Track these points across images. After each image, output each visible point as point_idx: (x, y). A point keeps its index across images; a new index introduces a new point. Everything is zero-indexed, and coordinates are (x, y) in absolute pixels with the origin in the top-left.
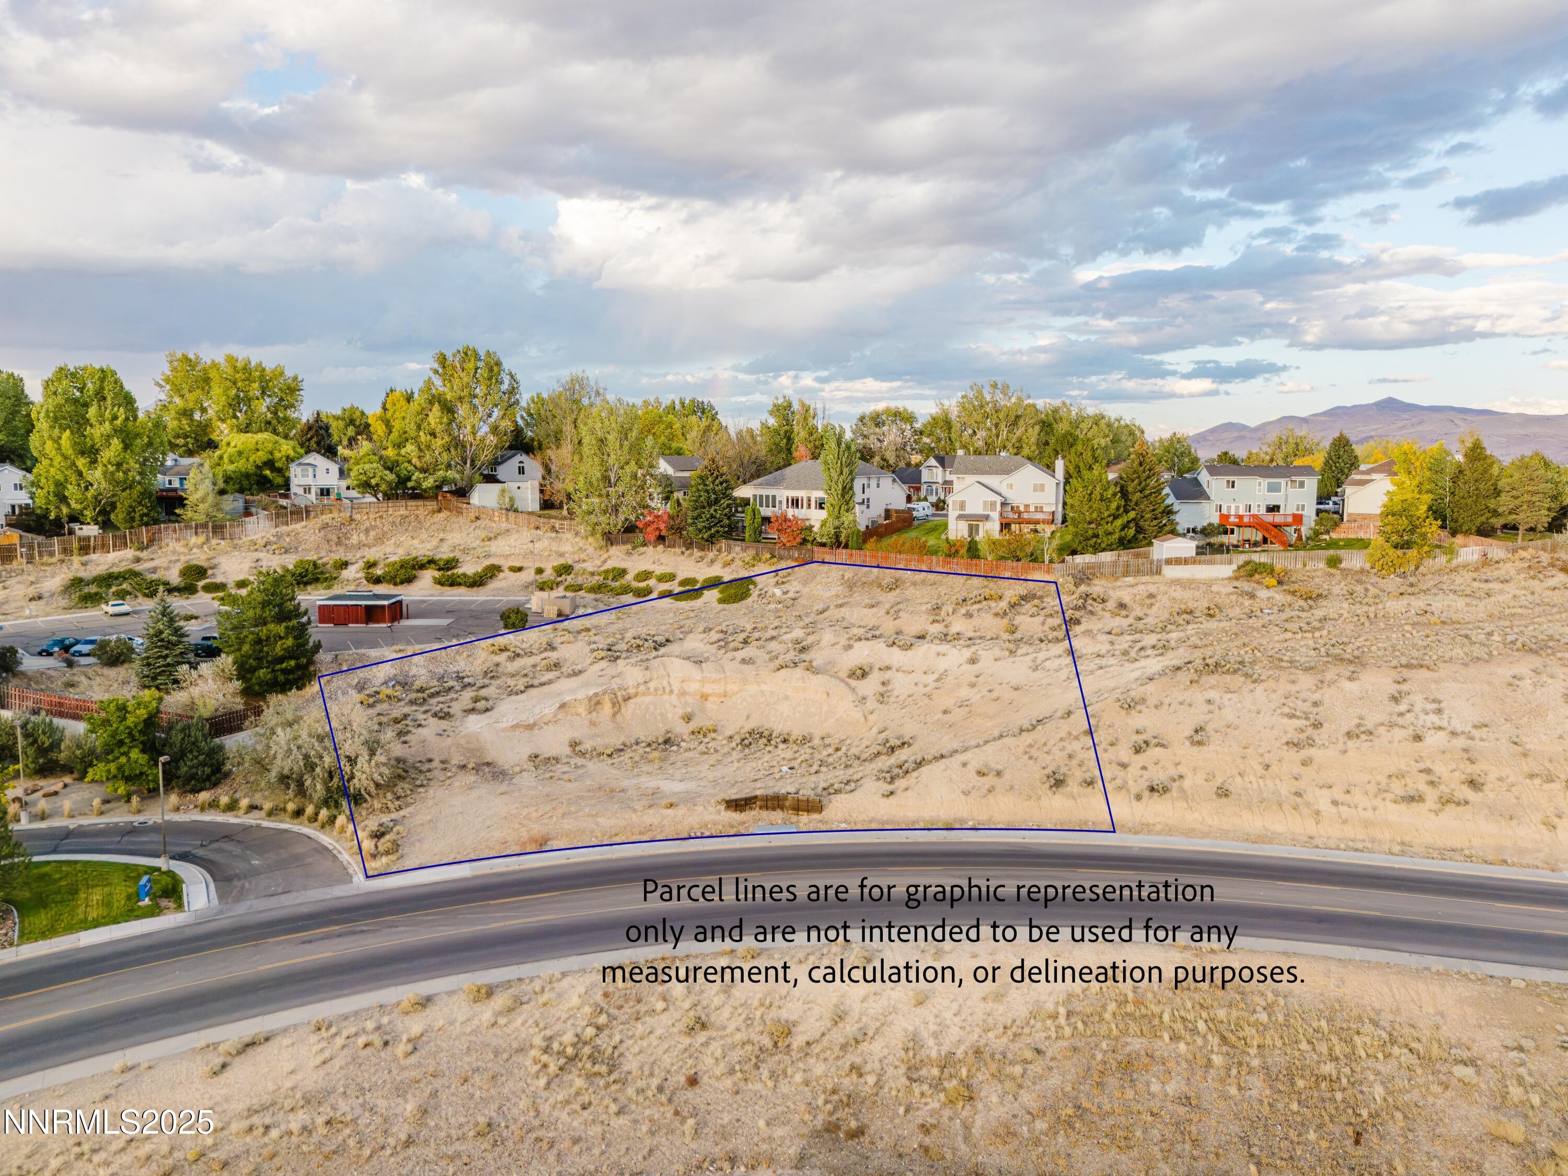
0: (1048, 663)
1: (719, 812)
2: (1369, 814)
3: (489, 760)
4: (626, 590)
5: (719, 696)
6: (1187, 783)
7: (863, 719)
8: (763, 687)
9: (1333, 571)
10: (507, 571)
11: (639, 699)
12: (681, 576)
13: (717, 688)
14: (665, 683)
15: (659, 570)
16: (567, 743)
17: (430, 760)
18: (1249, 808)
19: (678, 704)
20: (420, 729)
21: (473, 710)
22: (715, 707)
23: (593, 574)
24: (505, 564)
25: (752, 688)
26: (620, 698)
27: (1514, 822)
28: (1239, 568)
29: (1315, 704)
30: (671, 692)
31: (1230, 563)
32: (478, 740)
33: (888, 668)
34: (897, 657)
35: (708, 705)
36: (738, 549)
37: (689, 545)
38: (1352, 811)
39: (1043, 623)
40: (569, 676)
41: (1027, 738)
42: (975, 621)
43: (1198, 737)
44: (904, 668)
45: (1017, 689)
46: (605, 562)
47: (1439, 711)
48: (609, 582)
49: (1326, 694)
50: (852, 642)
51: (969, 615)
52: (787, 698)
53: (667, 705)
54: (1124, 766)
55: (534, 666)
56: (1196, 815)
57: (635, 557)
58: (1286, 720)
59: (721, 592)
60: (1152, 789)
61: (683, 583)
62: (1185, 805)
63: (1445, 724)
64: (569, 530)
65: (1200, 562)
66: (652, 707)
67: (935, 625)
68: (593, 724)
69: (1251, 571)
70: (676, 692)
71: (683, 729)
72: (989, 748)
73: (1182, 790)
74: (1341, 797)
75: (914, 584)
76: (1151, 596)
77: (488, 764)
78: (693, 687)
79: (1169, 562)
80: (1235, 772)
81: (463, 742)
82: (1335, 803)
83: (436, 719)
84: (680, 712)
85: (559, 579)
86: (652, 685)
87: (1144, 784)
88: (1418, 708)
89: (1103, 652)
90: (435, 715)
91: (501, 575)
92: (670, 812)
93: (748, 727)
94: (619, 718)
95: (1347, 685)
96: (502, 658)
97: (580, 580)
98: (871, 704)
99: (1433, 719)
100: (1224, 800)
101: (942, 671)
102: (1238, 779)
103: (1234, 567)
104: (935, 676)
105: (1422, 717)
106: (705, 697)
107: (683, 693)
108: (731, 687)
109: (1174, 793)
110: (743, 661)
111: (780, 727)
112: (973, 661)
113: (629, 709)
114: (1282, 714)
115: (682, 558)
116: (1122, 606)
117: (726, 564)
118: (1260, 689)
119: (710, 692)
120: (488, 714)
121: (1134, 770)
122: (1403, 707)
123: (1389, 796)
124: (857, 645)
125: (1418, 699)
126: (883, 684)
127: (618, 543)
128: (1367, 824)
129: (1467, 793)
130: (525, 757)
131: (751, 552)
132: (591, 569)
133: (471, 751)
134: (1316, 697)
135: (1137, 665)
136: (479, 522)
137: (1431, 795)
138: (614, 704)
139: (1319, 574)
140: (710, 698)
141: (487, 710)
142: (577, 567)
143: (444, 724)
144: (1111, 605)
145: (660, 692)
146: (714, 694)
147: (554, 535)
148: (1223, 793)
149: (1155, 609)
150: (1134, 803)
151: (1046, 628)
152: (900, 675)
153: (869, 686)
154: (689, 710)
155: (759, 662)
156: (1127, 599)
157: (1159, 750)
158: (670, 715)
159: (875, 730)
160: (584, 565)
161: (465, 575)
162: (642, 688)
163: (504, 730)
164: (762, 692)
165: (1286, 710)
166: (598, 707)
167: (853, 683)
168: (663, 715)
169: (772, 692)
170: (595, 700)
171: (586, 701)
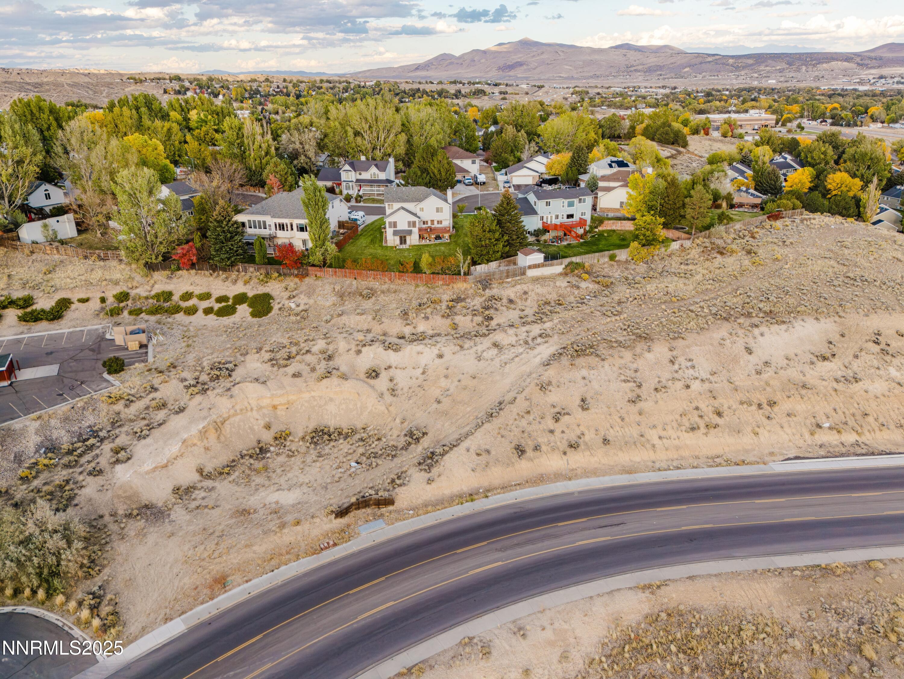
0: (485, 354)
1: (331, 521)
2: (676, 442)
3: (145, 502)
4: (177, 310)
5: (285, 404)
6: (587, 438)
7: (386, 411)
8: (313, 394)
9: (612, 263)
10: (76, 302)
11: (232, 420)
12: (216, 294)
13: (283, 400)
14: (246, 403)
15: (198, 291)
16: (195, 470)
17: (101, 517)
18: (621, 449)
19: (258, 417)
20: (83, 489)
21: (118, 461)
22: (284, 413)
23: (147, 298)
24: (74, 296)
25: (306, 396)
26: (219, 424)
27: (741, 435)
28: (566, 266)
29: (636, 371)
30: (252, 409)
31: (561, 264)
32: (131, 488)
33: (390, 367)
34: (392, 357)
35: (279, 412)
36: (251, 269)
37: (214, 268)
38: (669, 441)
39: (472, 321)
40: (177, 413)
42: (431, 322)
43: (584, 405)
44: (400, 366)
45: (474, 378)
46: (153, 286)
47: (693, 367)
48: (161, 303)
49: (640, 364)
50: (360, 348)
51: (427, 318)
52: (331, 400)
53: (252, 420)
54: (552, 432)
55: (147, 408)
56: (596, 458)
57: (175, 280)
58: (623, 384)
59: (250, 306)
60: (571, 446)
61: (220, 300)
62: (589, 453)
63: (697, 375)
64: (113, 258)
65: (546, 266)
66: (242, 424)
67: (408, 327)
68: (207, 449)
69: (572, 268)
70: (255, 408)
71: (267, 437)
73: (586, 444)
74: (663, 434)
75: (383, 292)
76: (525, 293)
77: (146, 507)
78: (266, 402)
79: (530, 267)
80: (609, 427)
81: (120, 492)
82: (660, 438)
83: (92, 477)
84: (262, 423)
85: (122, 305)
86: (238, 408)
87: (566, 444)
88: (683, 366)
89: (514, 343)
90: (90, 474)
91: (73, 307)
92: (299, 528)
93: (311, 427)
94: (222, 438)
95: (648, 355)
96: (119, 406)
97: (138, 305)
98: (388, 398)
99: (691, 371)
100: (608, 446)
101: (424, 366)
102: (611, 430)
103: (563, 266)
104: (421, 370)
105: (686, 371)
106: (275, 407)
107: (260, 408)
108: (292, 397)
109: (582, 447)
110: (294, 376)
111: (333, 422)
112: (441, 356)
113: (227, 428)
114: (622, 381)
115: (211, 278)
116: (511, 301)
117: (246, 283)
118: (606, 363)
119: (278, 403)
120: (130, 461)
121: (558, 433)
122: (676, 367)
123: (684, 428)
124: (364, 350)
125: (681, 360)
126: (390, 380)
127: (158, 270)
128: (677, 448)
129: (717, 420)
130: (170, 491)
131: (263, 271)
132: (144, 294)
133: (129, 498)
134: (635, 366)
135: (536, 352)
136: (34, 256)
137: (702, 425)
138: (216, 430)
139: (606, 265)
140: (279, 408)
141: (129, 459)
142: (133, 293)
143: (100, 480)
144: (505, 301)
145: (244, 411)
146: (281, 404)
147: (102, 263)
148: (606, 441)
149: (529, 301)
150: (563, 456)
151: (474, 324)
152: (398, 372)
153: (382, 383)
154: (267, 419)
155: (304, 373)
156: (512, 297)
157: (567, 417)
158: (256, 427)
159: (398, 421)
160: (137, 291)
161: (43, 311)
162: (232, 412)
163: (147, 473)
164: (313, 397)
165: (623, 378)
166: (206, 434)
167: (371, 382)
168: (251, 428)
169: (321, 397)
170: (204, 431)
171: (199, 434)
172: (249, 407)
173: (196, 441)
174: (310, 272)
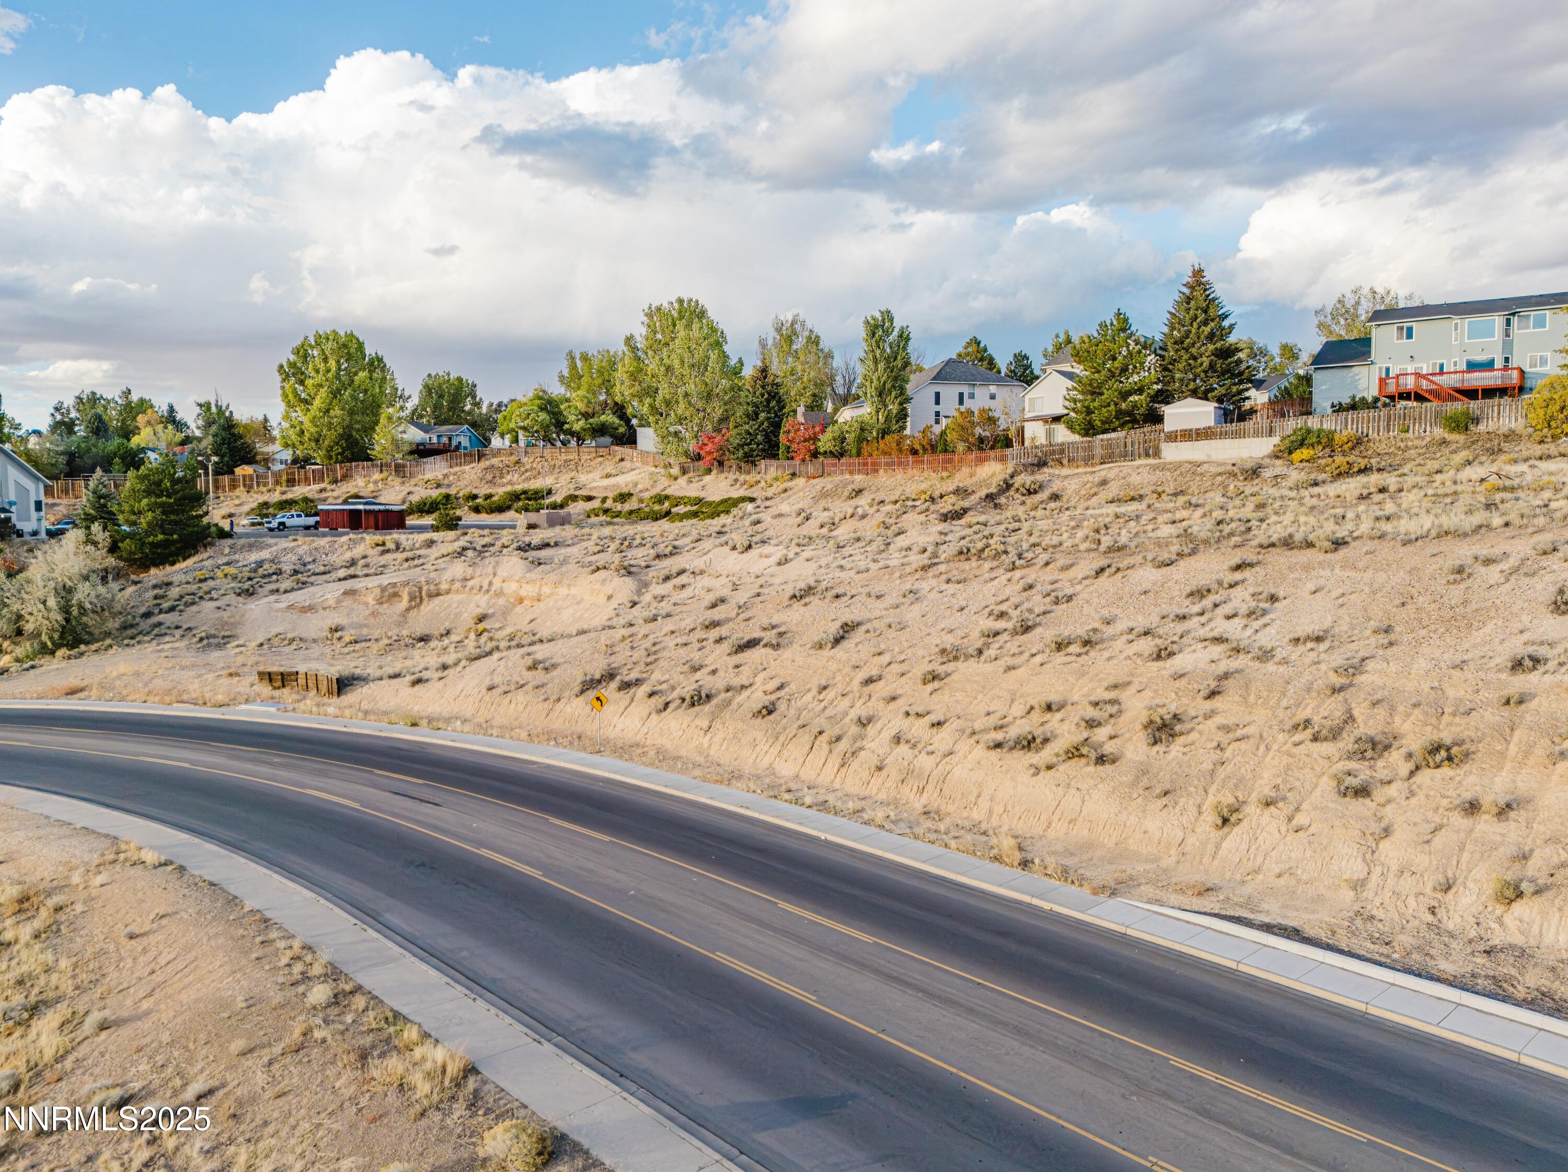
4: (649, 514)
5: (532, 599)
9: (1451, 437)
10: (580, 500)
11: (447, 597)
13: (532, 590)
14: (486, 582)
16: (330, 627)
19: (483, 604)
20: (209, 602)
23: (643, 500)
25: (564, 590)
26: (424, 593)
28: (1282, 441)
30: (487, 591)
31: (1271, 433)
32: (244, 617)
35: (518, 608)
36: (772, 469)
38: (910, 754)
46: (666, 488)
47: (1258, 615)
48: (648, 507)
52: (579, 602)
53: (471, 605)
56: (704, 738)
57: (692, 483)
58: (983, 621)
62: (706, 723)
70: (492, 591)
72: (576, 639)
73: (723, 703)
78: (512, 588)
79: (1172, 437)
80: (819, 684)
84: (480, 612)
85: (610, 506)
86: (470, 584)
88: (1223, 609)
90: (236, 592)
91: (574, 504)
97: (627, 507)
100: (758, 720)
102: (811, 695)
106: (520, 600)
107: (500, 594)
108: (546, 590)
109: (711, 706)
113: (430, 606)
114: (989, 612)
116: (1056, 496)
117: (751, 486)
118: (1004, 578)
119: (525, 594)
121: (703, 672)
122: (1198, 606)
123: (995, 737)
125: (1240, 595)
127: (689, 473)
128: (910, 775)
131: (778, 472)
132: (644, 497)
134: (1074, 589)
138: (412, 598)
140: (524, 602)
142: (637, 495)
143: (238, 600)
145: (475, 591)
148: (764, 710)
154: (492, 610)
156: (1068, 489)
157: (763, 652)
158: (466, 614)
160: (644, 493)
162: (457, 585)
163: (278, 610)
164: (565, 595)
166: (396, 599)
168: (457, 614)
170: (391, 591)
171: (378, 591)
172: (485, 587)
173: (370, 599)
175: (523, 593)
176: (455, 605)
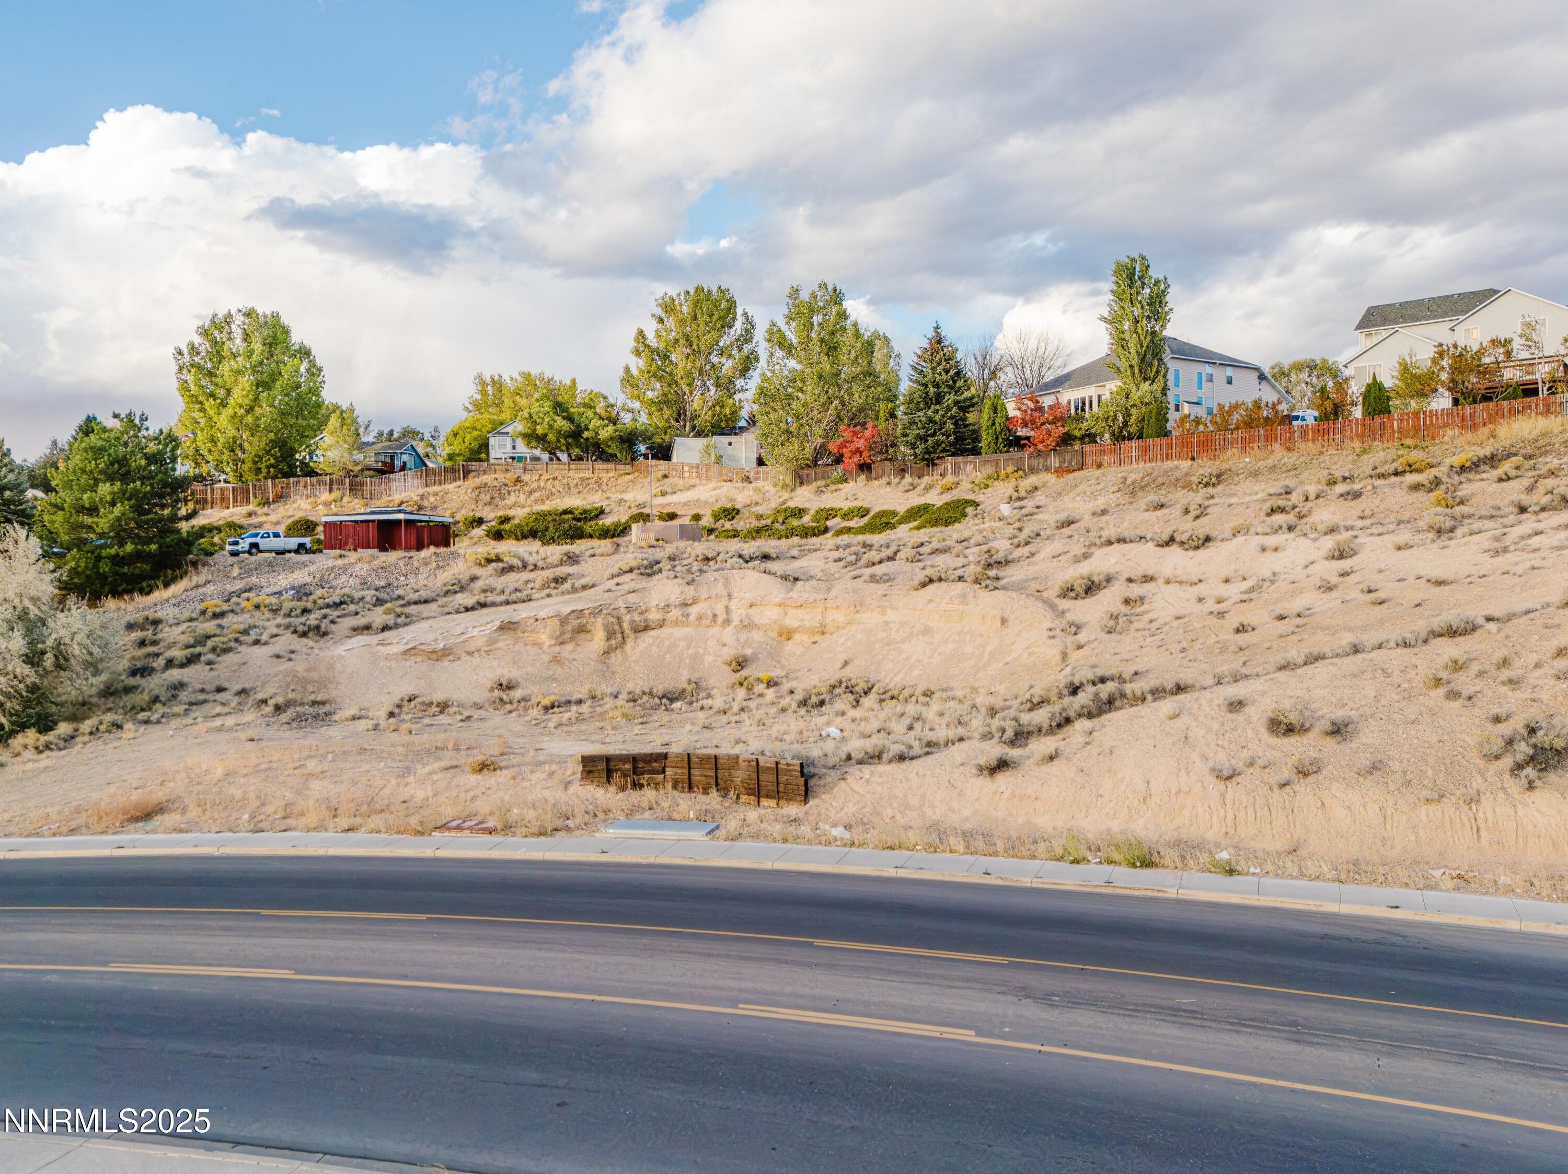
4: (795, 532)
5: (812, 631)
7: (1058, 657)
8: (891, 616)
10: (655, 519)
11: (663, 631)
12: (876, 509)
14: (720, 609)
15: (850, 506)
16: (488, 684)
17: (222, 689)
19: (731, 642)
20: (254, 648)
21: (367, 628)
23: (760, 517)
24: (658, 513)
25: (871, 618)
26: (626, 626)
30: (727, 622)
32: (332, 669)
33: (1148, 579)
34: (1171, 560)
35: (789, 647)
36: (969, 468)
40: (565, 592)
41: (1449, 649)
44: (1185, 578)
45: (1439, 583)
46: (784, 502)
48: (777, 524)
50: (1094, 548)
51: (1352, 496)
52: (927, 631)
53: (711, 643)
57: (825, 494)
59: (924, 519)
61: (877, 516)
68: (556, 661)
70: (735, 622)
71: (721, 680)
72: (1320, 671)
75: (1256, 474)
77: (313, 703)
78: (769, 615)
81: (305, 669)
83: (296, 636)
84: (729, 652)
86: (694, 610)
90: (300, 631)
94: (616, 657)
98: (1087, 634)
101: (1268, 574)
104: (1247, 584)
106: (787, 634)
107: (748, 625)
108: (835, 617)
113: (640, 646)
117: (946, 488)
119: (796, 624)
126: (1127, 601)
127: (809, 481)
132: (761, 512)
138: (610, 635)
140: (797, 637)
141: (392, 629)
142: (745, 510)
143: (304, 643)
145: (705, 622)
146: (804, 630)
152: (1171, 588)
153: (1093, 605)
154: (748, 652)
158: (709, 658)
160: (756, 508)
161: (600, 526)
162: (675, 613)
163: (387, 658)
164: (886, 623)
166: (582, 636)
167: (1064, 604)
168: (696, 658)
169: (902, 624)
170: (575, 623)
171: (555, 623)
172: (722, 617)
173: (545, 638)
174: (1088, 460)
175: (792, 621)
176: (682, 644)
